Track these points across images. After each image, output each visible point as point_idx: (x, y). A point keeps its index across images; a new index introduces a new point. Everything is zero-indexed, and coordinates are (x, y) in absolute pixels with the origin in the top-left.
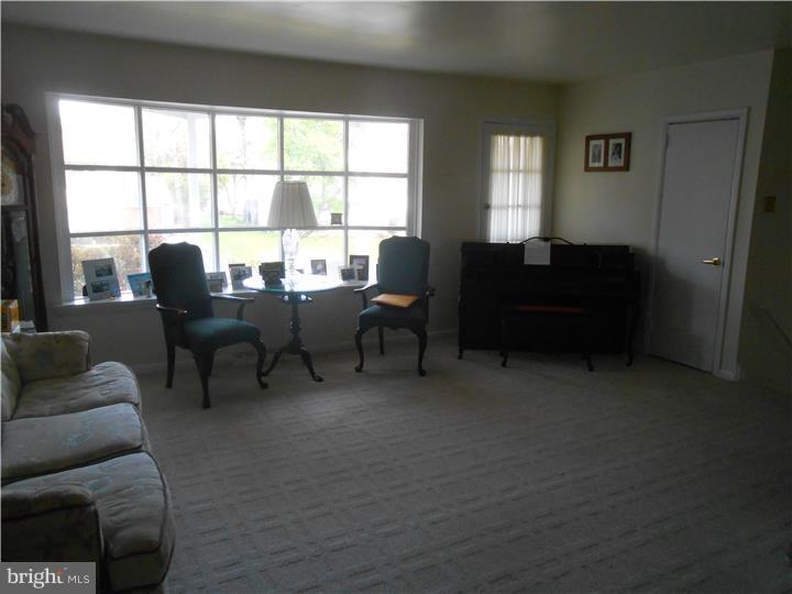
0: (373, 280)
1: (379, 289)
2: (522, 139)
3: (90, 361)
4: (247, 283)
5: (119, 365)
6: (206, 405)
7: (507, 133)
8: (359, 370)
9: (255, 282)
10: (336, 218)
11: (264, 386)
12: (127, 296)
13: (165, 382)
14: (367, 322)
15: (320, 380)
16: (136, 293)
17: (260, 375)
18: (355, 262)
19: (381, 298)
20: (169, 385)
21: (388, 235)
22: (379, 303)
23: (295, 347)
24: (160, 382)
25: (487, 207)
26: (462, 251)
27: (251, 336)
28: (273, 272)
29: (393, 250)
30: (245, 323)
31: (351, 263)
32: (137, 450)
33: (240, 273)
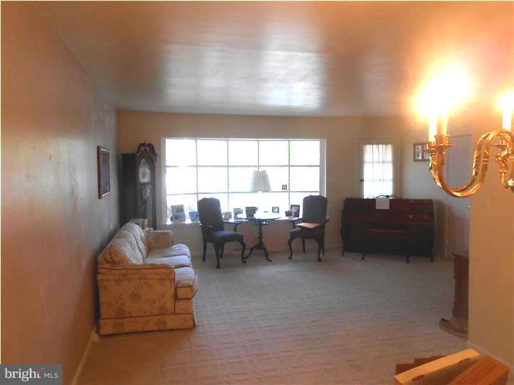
0: (301, 216)
1: (303, 220)
2: (380, 146)
3: (173, 243)
4: (239, 216)
5: (184, 246)
6: (218, 267)
7: (372, 144)
8: (290, 258)
9: (243, 216)
10: (284, 187)
11: (245, 262)
12: (188, 221)
13: (202, 259)
14: (294, 235)
15: (271, 261)
16: (193, 220)
17: (243, 258)
18: (293, 208)
19: (302, 224)
20: (204, 260)
21: (307, 195)
22: (300, 226)
23: (260, 246)
24: (200, 259)
25: (362, 181)
26: (345, 202)
27: (239, 239)
28: (251, 211)
29: (309, 201)
30: (237, 233)
31: (291, 208)
32: (188, 266)
33: (238, 212)
